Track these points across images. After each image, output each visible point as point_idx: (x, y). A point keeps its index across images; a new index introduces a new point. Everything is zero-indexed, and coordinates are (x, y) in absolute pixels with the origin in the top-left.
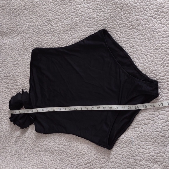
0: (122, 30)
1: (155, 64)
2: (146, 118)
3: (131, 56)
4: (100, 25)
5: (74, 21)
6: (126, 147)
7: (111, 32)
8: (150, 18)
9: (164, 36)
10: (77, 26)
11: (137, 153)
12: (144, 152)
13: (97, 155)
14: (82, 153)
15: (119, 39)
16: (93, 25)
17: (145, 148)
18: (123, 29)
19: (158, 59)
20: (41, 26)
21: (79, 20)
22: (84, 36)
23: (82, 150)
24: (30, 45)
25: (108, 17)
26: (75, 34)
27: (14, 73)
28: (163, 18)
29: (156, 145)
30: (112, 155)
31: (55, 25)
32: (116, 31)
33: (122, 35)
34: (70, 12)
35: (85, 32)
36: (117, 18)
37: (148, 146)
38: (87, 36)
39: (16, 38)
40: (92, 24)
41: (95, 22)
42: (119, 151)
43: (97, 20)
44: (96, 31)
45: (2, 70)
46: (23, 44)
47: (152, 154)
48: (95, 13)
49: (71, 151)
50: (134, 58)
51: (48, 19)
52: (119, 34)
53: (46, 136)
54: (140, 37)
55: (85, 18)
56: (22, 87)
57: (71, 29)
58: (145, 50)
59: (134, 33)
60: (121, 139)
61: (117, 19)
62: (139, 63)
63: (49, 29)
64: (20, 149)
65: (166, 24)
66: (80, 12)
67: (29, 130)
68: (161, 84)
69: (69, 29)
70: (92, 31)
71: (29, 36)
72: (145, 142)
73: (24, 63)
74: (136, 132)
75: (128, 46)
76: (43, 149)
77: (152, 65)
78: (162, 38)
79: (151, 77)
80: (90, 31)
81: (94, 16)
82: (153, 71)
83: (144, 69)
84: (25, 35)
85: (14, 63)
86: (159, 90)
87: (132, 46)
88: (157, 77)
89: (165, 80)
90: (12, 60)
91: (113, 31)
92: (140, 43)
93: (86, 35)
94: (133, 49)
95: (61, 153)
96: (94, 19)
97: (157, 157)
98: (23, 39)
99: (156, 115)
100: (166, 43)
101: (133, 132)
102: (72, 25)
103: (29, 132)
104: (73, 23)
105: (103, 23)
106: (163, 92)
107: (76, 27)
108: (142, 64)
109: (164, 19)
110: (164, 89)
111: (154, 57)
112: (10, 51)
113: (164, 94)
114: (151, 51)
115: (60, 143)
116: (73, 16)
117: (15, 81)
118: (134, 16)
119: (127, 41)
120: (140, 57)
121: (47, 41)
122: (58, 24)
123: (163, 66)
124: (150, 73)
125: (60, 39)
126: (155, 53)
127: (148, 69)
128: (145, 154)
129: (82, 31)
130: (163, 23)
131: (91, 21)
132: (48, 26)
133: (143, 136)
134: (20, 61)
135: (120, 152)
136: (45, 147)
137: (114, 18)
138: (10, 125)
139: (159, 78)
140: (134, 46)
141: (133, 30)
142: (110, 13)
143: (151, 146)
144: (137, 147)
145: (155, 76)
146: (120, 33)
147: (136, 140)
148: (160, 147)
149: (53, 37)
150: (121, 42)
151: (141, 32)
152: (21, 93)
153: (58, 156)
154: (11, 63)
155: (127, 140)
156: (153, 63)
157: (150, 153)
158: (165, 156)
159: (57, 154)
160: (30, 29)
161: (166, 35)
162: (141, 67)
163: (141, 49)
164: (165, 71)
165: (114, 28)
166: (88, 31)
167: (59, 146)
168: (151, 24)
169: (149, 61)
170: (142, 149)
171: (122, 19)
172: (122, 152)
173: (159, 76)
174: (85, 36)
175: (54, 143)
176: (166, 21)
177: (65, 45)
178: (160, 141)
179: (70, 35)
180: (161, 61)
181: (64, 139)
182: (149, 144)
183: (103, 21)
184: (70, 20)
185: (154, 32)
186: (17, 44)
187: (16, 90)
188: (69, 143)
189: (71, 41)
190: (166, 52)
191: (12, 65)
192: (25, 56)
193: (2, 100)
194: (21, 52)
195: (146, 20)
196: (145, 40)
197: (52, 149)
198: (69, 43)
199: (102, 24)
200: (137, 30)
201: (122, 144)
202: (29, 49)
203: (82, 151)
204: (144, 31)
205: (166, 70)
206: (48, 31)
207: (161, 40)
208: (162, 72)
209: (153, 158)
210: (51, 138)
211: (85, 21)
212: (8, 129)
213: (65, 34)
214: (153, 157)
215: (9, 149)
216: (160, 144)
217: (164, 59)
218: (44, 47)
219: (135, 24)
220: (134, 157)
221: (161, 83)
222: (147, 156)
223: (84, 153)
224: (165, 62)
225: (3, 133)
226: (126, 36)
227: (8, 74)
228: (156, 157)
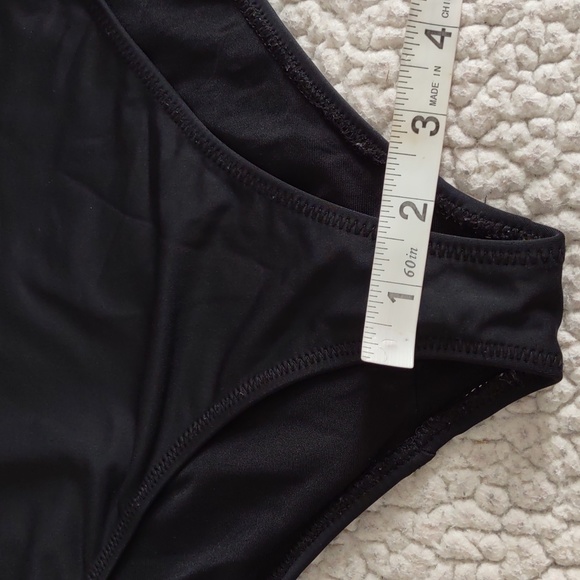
1: (522, 49)
62: (348, 49)
77: (485, 65)
82: (503, 127)
88: (543, 190)
124: (466, 141)
139: (563, 192)
145: (514, 172)
162: (371, 80)
173: (559, 178)
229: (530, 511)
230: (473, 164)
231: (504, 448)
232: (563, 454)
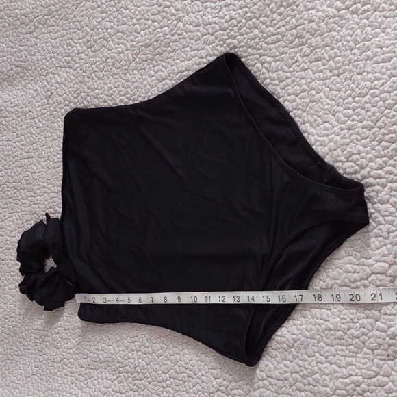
0: (274, 50)
1: (357, 136)
2: (338, 282)
3: (297, 119)
4: (221, 42)
5: (161, 34)
6: (291, 359)
7: (249, 57)
8: (341, 12)
9: (379, 60)
10: (166, 49)
11: (317, 375)
12: (336, 374)
13: (221, 380)
14: (185, 375)
15: (268, 76)
16: (205, 43)
17: (338, 361)
18: (276, 48)
19: (365, 122)
20: (86, 53)
21: (171, 32)
22: (183, 71)
23: (186, 366)
24: (63, 101)
25: (239, 18)
26: (163, 69)
27: (30, 174)
28: (375, 11)
29: (365, 353)
30: (259, 380)
31: (116, 48)
32: (261, 55)
33: (273, 63)
34: (149, 13)
35: (186, 62)
36: (261, 19)
37: (345, 356)
38: (191, 73)
39: (31, 87)
40: (202, 40)
41: (209, 33)
42: (276, 368)
43: (213, 28)
44: (213, 59)
45: (4, 167)
46: (45, 100)
47: (356, 378)
48: (208, 13)
49: (162, 368)
50: (304, 123)
51: (99, 34)
52: (266, 62)
53: (103, 329)
54: (318, 66)
55: (184, 26)
56: (47, 207)
57: (154, 56)
58: (331, 100)
59: (303, 57)
60: (279, 338)
61: (260, 22)
62: (316, 136)
63: (104, 59)
64: (45, 362)
65: (382, 26)
66: (174, 11)
67: (64, 314)
68: (373, 191)
69: (150, 57)
70: (202, 58)
71: (59, 81)
72: (336, 347)
73: (49, 147)
74: (315, 319)
75: (289, 91)
76: (96, 362)
77: (348, 140)
78: (372, 66)
79: (348, 170)
80: (197, 60)
81: (206, 18)
82: (354, 156)
83: (330, 150)
84: (50, 78)
85: (28, 148)
86: (369, 205)
87: (299, 92)
88: (364, 172)
89: (385, 180)
90: (24, 142)
91: (253, 55)
92: (318, 82)
93: (188, 71)
94: (301, 98)
95: (138, 373)
96: (207, 27)
97: (368, 385)
98: (46, 89)
99: (362, 274)
100: (385, 76)
101: (307, 319)
102: (156, 46)
103: (65, 318)
104: (157, 41)
105: (227, 35)
106: (379, 212)
107: (166, 51)
108: (325, 138)
109: (377, 13)
110: (382, 204)
111: (355, 117)
112: (19, 119)
113: (383, 216)
114: (346, 101)
115: (134, 348)
116: (156, 24)
117: (32, 194)
118: (303, 11)
119: (287, 78)
120: (319, 119)
121: (99, 91)
122: (123, 47)
123: (377, 141)
124: (345, 160)
125: (130, 84)
126: (357, 108)
127: (339, 150)
128: (337, 378)
129: (178, 61)
130: (376, 24)
131: (199, 34)
132: (101, 53)
133: (330, 330)
134: (42, 144)
135: (276, 372)
136: (101, 356)
137: (254, 20)
139: (369, 173)
140: (303, 91)
141: (300, 48)
142: (244, 9)
143: (352, 357)
144: (319, 359)
145: (357, 168)
146: (269, 59)
147: (315, 341)
148: (376, 360)
149: (112, 79)
150: (272, 82)
151: (319, 53)
152: (45, 222)
153: (131, 381)
154: (22, 149)
155: (292, 341)
156: (352, 134)
157: (351, 375)
158: (390, 383)
159: (129, 374)
160: (61, 63)
161: (383, 56)
162: (321, 145)
163: (321, 97)
164: (382, 153)
165: (254, 48)
166: (193, 59)
167: (133, 355)
168: (344, 30)
169: (341, 129)
170: (331, 364)
171: (274, 22)
172: (282, 371)
173: (368, 169)
174: (185, 73)
175: (120, 348)
176: (384, 19)
177: (141, 99)
178: (375, 344)
179: (152, 72)
180: (373, 128)
181: (144, 338)
182: (347, 351)
183: (228, 31)
184: (150, 33)
185: (353, 51)
186: (34, 101)
187: (35, 215)
188: (155, 348)
189: (155, 88)
190: (384, 102)
191: (24, 154)
192: (52, 131)
193: (4, 241)
194: (44, 122)
195: (332, 20)
196: (331, 74)
197: (116, 361)
198: (149, 94)
199: (226, 37)
200: (311, 48)
201: (281, 350)
202: (60, 113)
203: (187, 368)
204: (328, 48)
205: (386, 151)
206: (101, 66)
207: (370, 70)
208: (377, 157)
209: (358, 389)
210: (114, 334)
211: (185, 34)
212: (17, 313)
213: (141, 69)
214: (359, 386)
215: (20, 362)
216: (375, 352)
217: (379, 123)
218: (93, 107)
219: (305, 33)
220: (311, 386)
221: (373, 188)
222: (342, 383)
223: (191, 373)
224: (383, 131)
225: (7, 321)
226: (284, 67)
227: (16, 177)
228: (367, 388)
229: (366, 259)
230: (347, 166)
231: (360, 241)
232: (374, 242)
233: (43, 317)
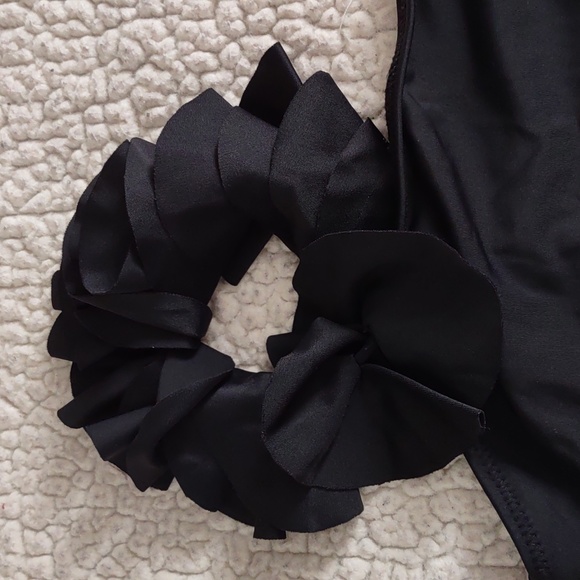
56: (239, 25)
67: (353, 547)
138: (56, 486)
187: (147, 72)
233: (204, 562)
